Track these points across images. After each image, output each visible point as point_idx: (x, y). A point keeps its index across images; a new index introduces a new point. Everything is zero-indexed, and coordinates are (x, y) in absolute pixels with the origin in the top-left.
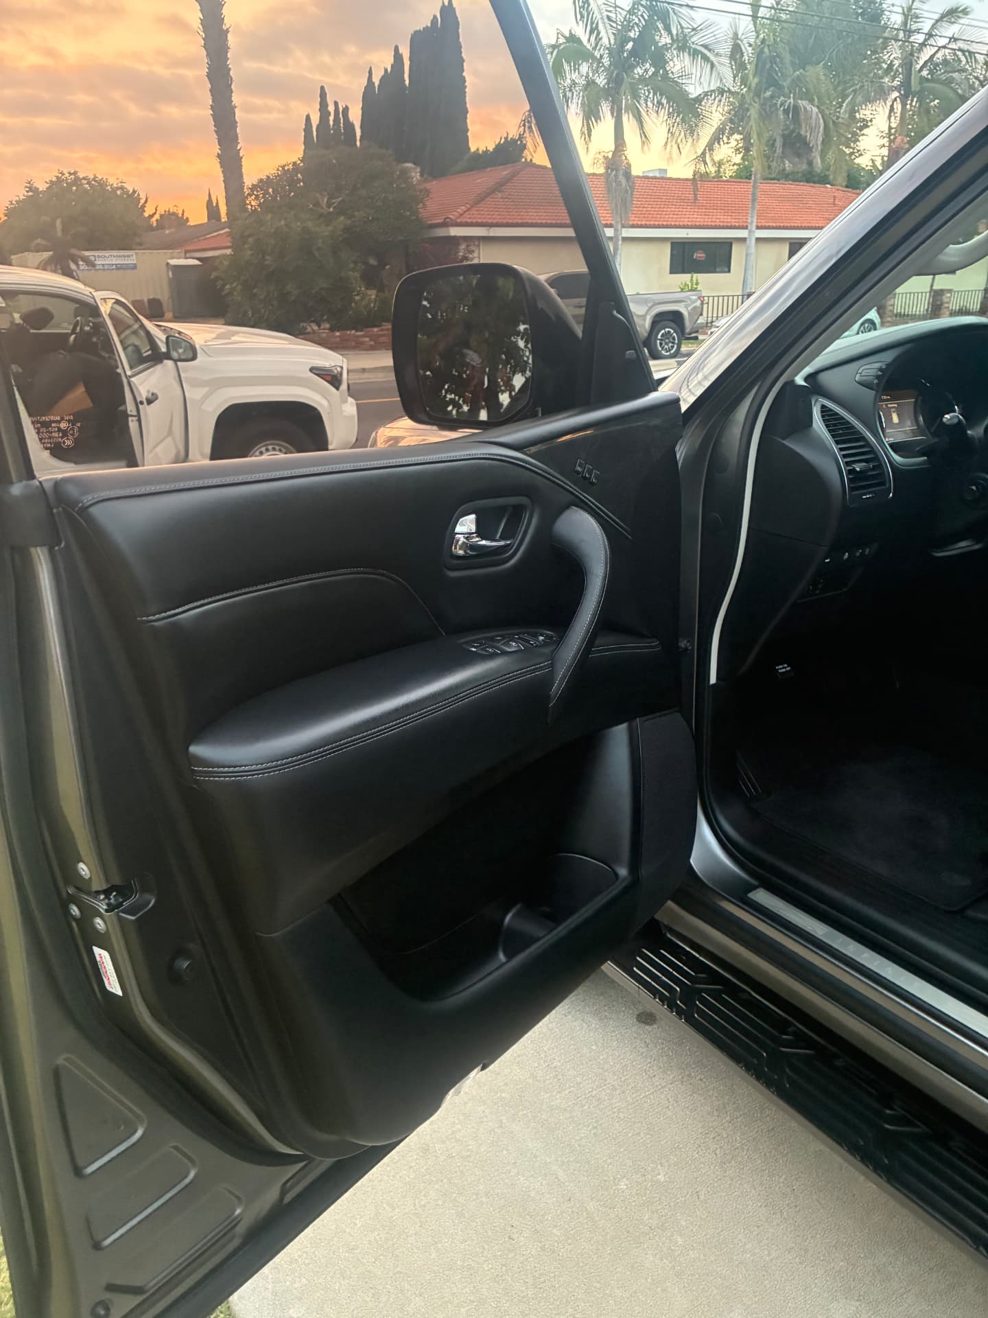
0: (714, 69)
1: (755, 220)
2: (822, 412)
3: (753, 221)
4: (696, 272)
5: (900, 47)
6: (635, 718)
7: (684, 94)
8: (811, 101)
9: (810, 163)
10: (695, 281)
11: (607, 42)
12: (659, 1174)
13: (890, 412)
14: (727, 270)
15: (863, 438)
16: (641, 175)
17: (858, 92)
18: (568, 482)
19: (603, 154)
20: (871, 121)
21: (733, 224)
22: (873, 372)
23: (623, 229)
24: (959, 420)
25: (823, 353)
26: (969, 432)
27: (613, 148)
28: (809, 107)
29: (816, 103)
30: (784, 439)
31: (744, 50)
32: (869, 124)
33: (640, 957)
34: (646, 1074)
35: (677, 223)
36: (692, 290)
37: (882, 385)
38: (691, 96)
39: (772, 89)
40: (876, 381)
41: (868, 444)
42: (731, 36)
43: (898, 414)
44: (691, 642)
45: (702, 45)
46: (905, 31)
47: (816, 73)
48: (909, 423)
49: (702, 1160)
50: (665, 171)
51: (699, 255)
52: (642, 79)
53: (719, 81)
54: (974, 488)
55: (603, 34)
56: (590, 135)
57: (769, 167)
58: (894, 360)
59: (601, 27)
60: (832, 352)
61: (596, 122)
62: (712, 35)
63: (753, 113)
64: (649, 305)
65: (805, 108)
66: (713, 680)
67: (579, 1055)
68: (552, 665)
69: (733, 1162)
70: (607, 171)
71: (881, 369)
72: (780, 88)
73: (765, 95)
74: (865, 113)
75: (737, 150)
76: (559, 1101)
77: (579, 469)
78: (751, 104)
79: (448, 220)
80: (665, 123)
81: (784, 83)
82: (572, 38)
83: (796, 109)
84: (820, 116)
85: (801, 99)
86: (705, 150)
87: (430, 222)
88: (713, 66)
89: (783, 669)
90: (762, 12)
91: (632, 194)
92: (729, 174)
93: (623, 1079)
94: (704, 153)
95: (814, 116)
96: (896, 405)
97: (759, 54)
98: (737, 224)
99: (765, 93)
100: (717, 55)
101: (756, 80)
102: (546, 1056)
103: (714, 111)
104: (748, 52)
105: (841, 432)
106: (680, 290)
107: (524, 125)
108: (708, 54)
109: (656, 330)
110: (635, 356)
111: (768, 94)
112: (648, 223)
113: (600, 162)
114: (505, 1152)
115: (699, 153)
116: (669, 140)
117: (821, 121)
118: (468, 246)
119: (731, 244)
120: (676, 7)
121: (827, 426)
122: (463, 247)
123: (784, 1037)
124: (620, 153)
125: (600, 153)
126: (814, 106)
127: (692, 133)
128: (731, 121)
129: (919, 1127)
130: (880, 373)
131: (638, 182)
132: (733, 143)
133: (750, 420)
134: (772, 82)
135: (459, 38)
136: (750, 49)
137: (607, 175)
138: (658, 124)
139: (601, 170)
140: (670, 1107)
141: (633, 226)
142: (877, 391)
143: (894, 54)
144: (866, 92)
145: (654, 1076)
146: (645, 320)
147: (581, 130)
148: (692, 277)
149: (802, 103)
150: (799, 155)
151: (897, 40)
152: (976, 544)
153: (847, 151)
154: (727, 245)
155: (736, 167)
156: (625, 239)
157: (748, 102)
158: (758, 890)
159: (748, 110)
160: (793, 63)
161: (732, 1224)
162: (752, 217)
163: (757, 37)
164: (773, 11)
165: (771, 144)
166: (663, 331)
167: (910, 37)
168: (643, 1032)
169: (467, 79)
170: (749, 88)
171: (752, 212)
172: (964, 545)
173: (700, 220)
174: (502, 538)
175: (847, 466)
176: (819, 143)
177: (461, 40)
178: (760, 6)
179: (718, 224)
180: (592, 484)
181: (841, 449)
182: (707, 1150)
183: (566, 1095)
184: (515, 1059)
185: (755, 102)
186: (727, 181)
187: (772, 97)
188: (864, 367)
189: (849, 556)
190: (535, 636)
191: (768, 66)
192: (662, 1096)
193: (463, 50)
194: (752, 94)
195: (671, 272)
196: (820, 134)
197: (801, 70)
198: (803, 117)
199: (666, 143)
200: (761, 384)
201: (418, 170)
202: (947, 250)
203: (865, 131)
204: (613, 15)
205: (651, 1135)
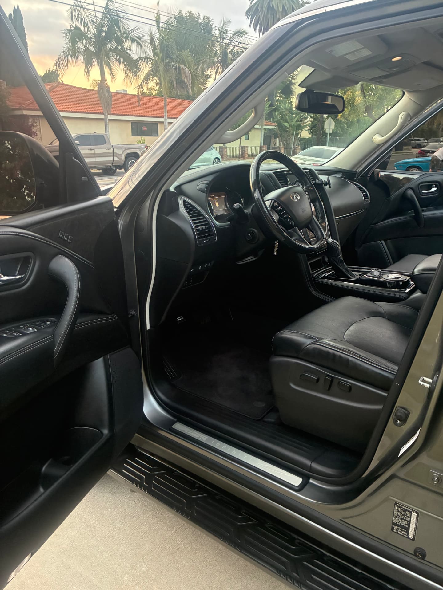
0: (142, 48)
1: (167, 115)
2: (184, 203)
3: (166, 115)
4: (143, 136)
5: (219, 45)
6: (107, 354)
7: (130, 58)
8: (185, 66)
9: (188, 92)
10: (143, 139)
11: (93, 31)
12: (143, 568)
13: (215, 202)
14: (157, 135)
15: (202, 215)
16: (115, 92)
17: (204, 63)
18: (55, 243)
19: (96, 81)
20: (211, 75)
21: (158, 116)
22: (204, 185)
23: (109, 116)
24: (240, 206)
25: (181, 177)
26: (245, 211)
27: (100, 79)
28: (184, 68)
29: (187, 66)
30: (167, 216)
31: (155, 41)
32: (210, 77)
33: (126, 464)
34: (135, 518)
35: (133, 114)
36: (142, 144)
37: (209, 191)
38: (134, 59)
39: (168, 59)
40: (205, 189)
41: (204, 218)
42: (149, 34)
43: (218, 203)
44: (136, 311)
45: (136, 37)
46: (221, 38)
47: (186, 53)
48: (223, 206)
49: (163, 555)
50: (126, 91)
51: (144, 128)
52: (110, 50)
53: (144, 53)
54: (250, 235)
55: (91, 27)
56: (89, 73)
57: (171, 92)
58: (213, 180)
59: (89, 24)
60: (183, 177)
61: (91, 67)
62: (140, 33)
63: (161, 68)
64: (124, 150)
65: (183, 68)
66: (148, 327)
67: (102, 516)
68: (53, 337)
69: (177, 552)
70: (99, 89)
71: (207, 184)
72: (172, 58)
73: (166, 61)
74: (208, 72)
75: (157, 84)
76: (93, 542)
77: (60, 236)
78: (160, 65)
79: (21, 107)
80: (123, 70)
81: (173, 57)
82: (77, 28)
83: (179, 68)
84: (189, 72)
85: (181, 64)
86: (142, 83)
87: (12, 108)
88: (141, 46)
89: (180, 318)
90: (161, 25)
91: (111, 100)
92: (154, 94)
93: (124, 523)
94: (141, 84)
95: (187, 72)
96: (217, 199)
97: (161, 43)
98: (159, 116)
99: (165, 60)
100: (143, 42)
101: (161, 55)
102: (85, 520)
103: (144, 67)
104: (157, 42)
105: (192, 212)
106: (137, 143)
107: (56, 65)
108: (139, 41)
109: (127, 161)
110: (87, 179)
111: (167, 61)
112: (120, 113)
113: (95, 85)
114: (65, 576)
115: (140, 84)
116: (126, 78)
117: (190, 74)
118: (33, 120)
119: (158, 124)
120: (122, 19)
121: (186, 210)
122: (31, 120)
123: (193, 490)
124: (104, 82)
125: (94, 81)
126: (186, 67)
127: (136, 76)
128: (152, 71)
129: (252, 521)
130: (207, 186)
131: (113, 95)
132: (155, 81)
133: (151, 207)
134: (168, 56)
135: (23, 24)
136: (157, 40)
137: (99, 91)
138: (120, 71)
139: (96, 89)
140: (148, 532)
141: (113, 114)
142: (207, 194)
143: (217, 47)
144: (207, 63)
145: (139, 518)
146: (122, 156)
147: (85, 70)
148: (142, 138)
149: (182, 66)
150: (183, 88)
151: (218, 42)
152: (255, 257)
153: (202, 87)
154: (156, 124)
155: (157, 91)
156: (110, 120)
157: (159, 64)
158: (176, 423)
159: (159, 67)
160: (177, 48)
161: (178, 583)
162: (165, 113)
163: (160, 36)
164: (166, 25)
165: (171, 82)
166: (131, 161)
167: (223, 40)
168: (134, 496)
169: (28, 43)
170: (159, 57)
171: (165, 110)
172: (249, 258)
173: (143, 113)
174: (19, 274)
175: (196, 228)
176: (190, 83)
177: (24, 25)
178: (160, 22)
179: (151, 115)
180: (69, 243)
181: (193, 220)
182: (165, 549)
183: (96, 538)
184: (69, 525)
185: (162, 64)
186: (153, 97)
187: (169, 62)
188: (200, 183)
189: (202, 267)
190: (44, 322)
191: (166, 49)
192: (144, 527)
193: (25, 29)
194: (160, 61)
195: (132, 136)
196: (190, 80)
197: (180, 52)
198: (182, 72)
199: (125, 78)
200: (154, 191)
201: (5, 83)
202: (226, 133)
203: (209, 80)
204: (95, 20)
205: (139, 548)
